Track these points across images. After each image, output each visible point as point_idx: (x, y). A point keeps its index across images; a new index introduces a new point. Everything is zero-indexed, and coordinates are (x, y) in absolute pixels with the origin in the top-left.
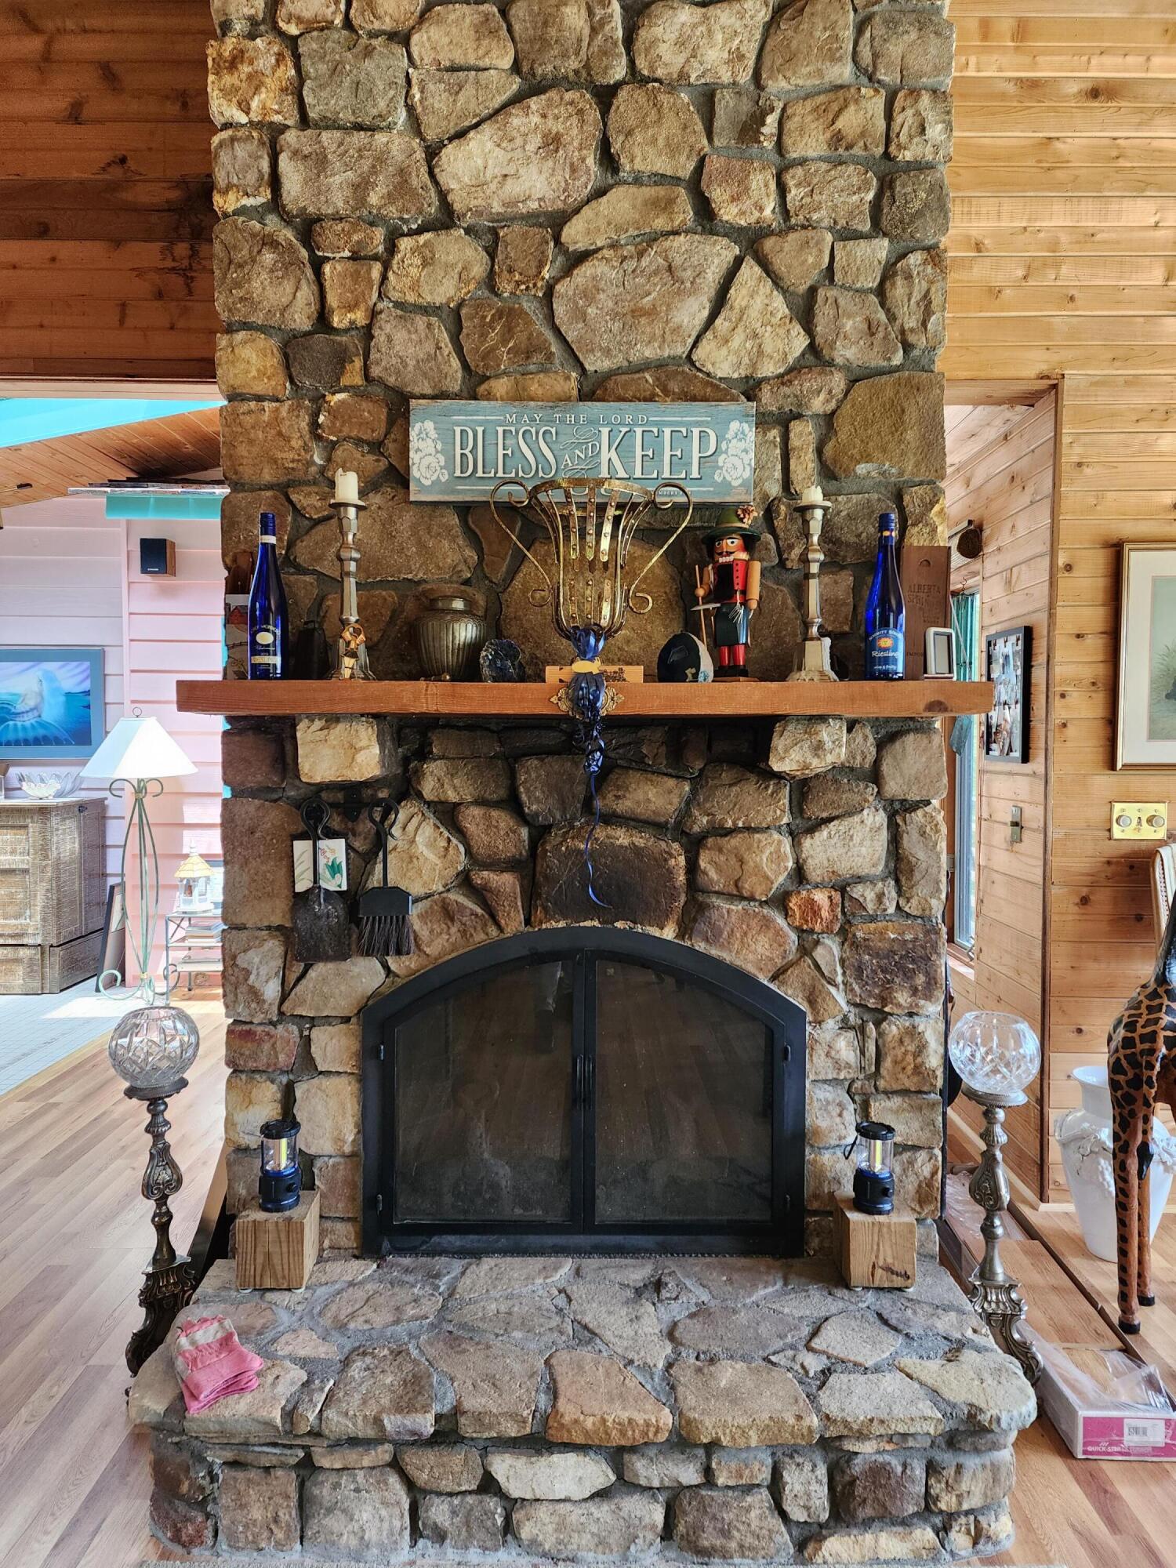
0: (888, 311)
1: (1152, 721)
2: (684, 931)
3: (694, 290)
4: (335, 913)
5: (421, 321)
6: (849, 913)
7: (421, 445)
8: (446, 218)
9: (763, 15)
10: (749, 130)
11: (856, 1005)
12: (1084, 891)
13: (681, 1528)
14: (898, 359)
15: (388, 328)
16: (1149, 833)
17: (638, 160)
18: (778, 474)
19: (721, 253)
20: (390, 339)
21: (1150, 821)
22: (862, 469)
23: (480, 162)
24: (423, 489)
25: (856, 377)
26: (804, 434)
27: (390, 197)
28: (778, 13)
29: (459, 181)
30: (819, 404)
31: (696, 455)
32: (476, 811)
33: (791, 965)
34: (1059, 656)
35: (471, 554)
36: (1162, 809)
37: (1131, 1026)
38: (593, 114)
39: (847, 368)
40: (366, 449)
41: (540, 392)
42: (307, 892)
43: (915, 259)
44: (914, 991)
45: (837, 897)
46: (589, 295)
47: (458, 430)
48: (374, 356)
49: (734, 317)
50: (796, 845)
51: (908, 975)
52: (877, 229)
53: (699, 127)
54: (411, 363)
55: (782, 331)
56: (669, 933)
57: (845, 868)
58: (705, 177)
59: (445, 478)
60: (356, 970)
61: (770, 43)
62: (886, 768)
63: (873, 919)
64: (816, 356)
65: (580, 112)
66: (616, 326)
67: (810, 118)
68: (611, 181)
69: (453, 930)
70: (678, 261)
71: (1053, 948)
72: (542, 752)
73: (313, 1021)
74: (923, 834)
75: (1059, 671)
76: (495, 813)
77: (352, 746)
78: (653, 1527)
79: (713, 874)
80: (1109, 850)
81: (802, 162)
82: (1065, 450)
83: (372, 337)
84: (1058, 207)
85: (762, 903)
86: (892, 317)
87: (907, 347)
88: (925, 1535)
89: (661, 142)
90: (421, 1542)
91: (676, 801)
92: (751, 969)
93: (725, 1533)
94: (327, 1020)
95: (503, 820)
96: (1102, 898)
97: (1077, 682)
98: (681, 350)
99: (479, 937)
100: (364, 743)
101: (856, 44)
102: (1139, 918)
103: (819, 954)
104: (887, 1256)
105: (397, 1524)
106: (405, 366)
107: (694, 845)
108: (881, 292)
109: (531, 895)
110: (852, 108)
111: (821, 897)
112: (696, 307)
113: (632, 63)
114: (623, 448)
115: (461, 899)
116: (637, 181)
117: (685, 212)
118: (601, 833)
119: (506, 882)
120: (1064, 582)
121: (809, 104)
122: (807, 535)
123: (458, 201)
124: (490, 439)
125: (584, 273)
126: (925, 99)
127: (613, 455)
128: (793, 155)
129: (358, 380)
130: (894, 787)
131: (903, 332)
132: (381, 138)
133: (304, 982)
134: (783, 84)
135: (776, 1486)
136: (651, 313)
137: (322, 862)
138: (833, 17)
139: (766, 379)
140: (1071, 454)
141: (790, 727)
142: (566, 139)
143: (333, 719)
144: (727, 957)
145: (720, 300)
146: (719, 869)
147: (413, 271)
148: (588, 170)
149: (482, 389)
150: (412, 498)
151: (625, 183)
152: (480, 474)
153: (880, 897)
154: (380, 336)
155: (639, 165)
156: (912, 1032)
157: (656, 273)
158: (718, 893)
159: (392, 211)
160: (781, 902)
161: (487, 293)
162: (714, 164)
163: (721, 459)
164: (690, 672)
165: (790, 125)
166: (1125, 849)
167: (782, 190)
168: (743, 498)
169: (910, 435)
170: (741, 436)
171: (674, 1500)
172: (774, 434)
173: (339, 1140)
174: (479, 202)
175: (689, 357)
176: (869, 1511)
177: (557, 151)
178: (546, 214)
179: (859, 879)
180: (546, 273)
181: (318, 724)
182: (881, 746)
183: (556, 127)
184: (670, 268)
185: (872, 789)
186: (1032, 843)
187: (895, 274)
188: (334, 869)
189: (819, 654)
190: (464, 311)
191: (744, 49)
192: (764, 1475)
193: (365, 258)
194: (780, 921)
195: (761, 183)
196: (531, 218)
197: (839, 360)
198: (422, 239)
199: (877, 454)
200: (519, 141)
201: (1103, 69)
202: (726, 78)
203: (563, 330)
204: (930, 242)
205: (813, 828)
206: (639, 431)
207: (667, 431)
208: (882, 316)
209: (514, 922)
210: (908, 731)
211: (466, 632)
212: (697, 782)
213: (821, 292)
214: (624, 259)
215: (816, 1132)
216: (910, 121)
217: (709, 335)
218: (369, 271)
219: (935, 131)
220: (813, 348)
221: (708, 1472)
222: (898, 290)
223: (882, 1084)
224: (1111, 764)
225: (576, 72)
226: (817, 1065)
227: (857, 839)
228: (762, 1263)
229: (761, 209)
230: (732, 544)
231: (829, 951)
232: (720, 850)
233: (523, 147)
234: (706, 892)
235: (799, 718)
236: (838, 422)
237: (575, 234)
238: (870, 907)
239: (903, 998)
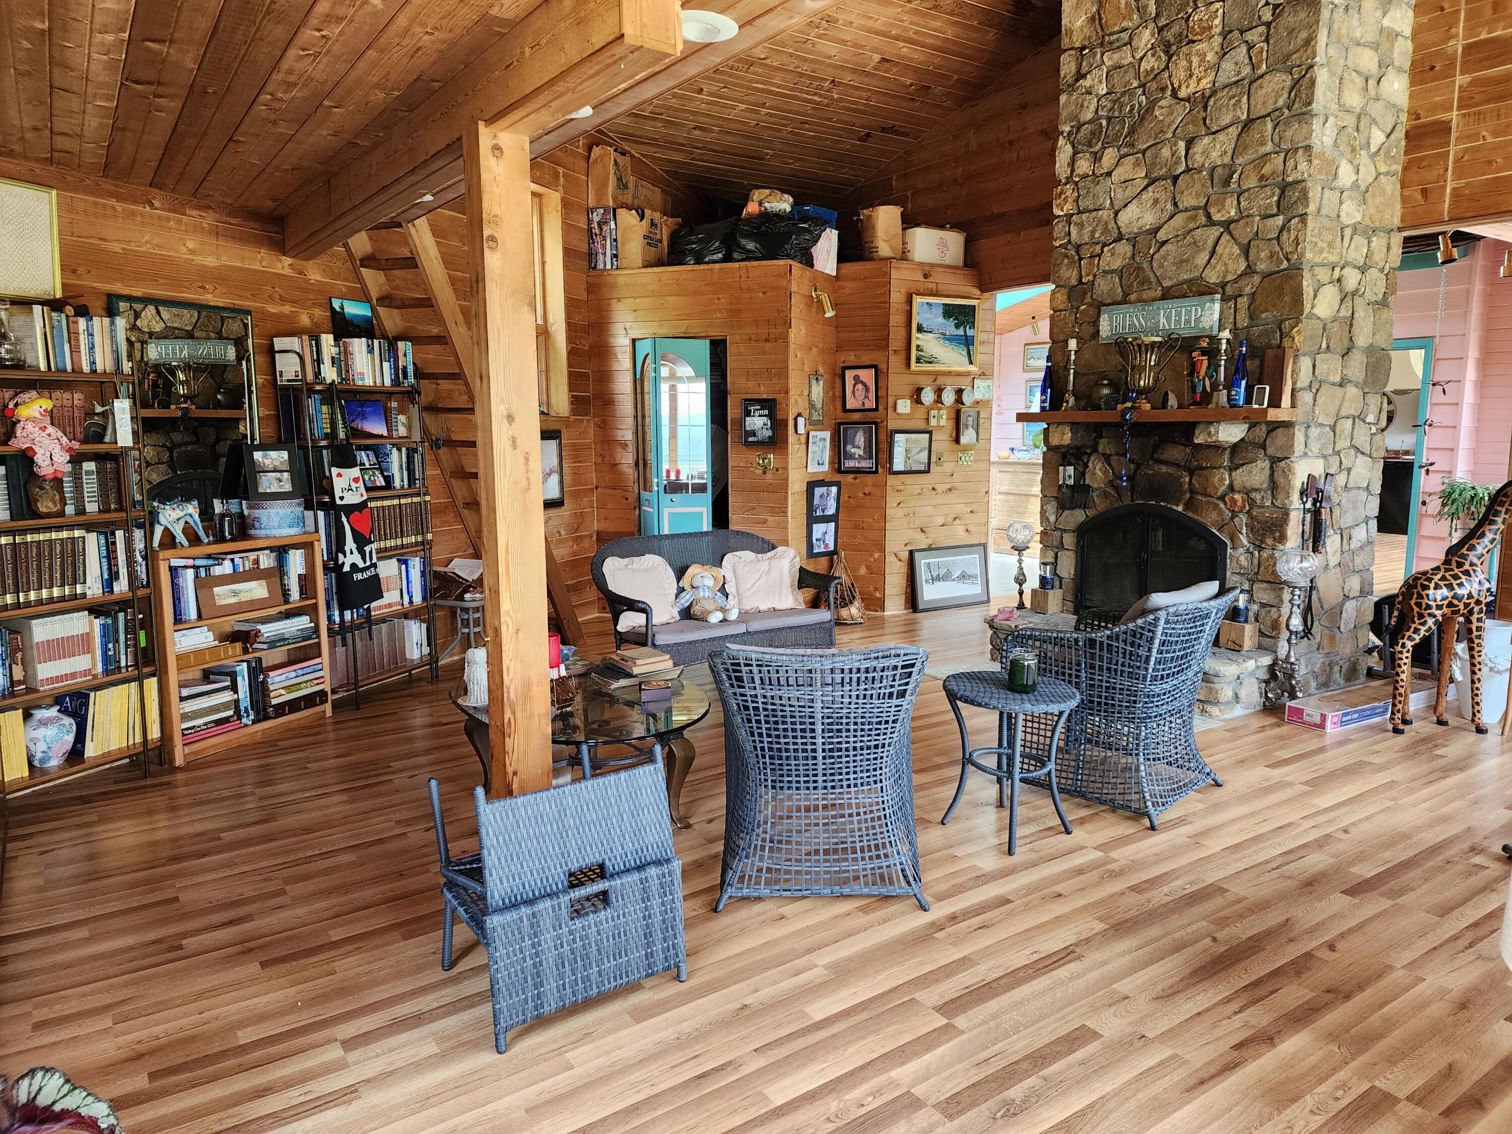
0: (1280, 246)
2: (1186, 508)
3: (1204, 249)
4: (1070, 493)
5: (1110, 276)
6: (1250, 504)
7: (1103, 323)
8: (1120, 237)
10: (1227, 181)
11: (1251, 543)
14: (1284, 266)
15: (1099, 280)
17: (1186, 202)
18: (1232, 320)
19: (1214, 234)
20: (1099, 284)
22: (1265, 315)
23: (1131, 215)
24: (1103, 338)
25: (1265, 276)
26: (1243, 302)
27: (1102, 234)
28: (1242, 130)
29: (1124, 223)
30: (1249, 289)
31: (1193, 318)
32: (1115, 458)
33: (1225, 525)
38: (1171, 188)
39: (1261, 273)
40: (1091, 325)
41: (1147, 298)
42: (1062, 484)
43: (1293, 222)
44: (1275, 539)
45: (1245, 497)
46: (1165, 257)
47: (1115, 316)
48: (1094, 291)
49: (1218, 258)
50: (1230, 474)
51: (1273, 533)
52: (1279, 212)
53: (1209, 184)
54: (1106, 292)
55: (1236, 261)
56: (1181, 509)
57: (1250, 485)
58: (1209, 204)
59: (1109, 334)
60: (1077, 513)
61: (1239, 144)
62: (1269, 443)
63: (1260, 507)
64: (1250, 270)
65: (1166, 188)
66: (1175, 268)
67: (1252, 171)
68: (1176, 212)
69: (1107, 501)
70: (1198, 239)
72: (1139, 436)
73: (1064, 531)
74: (1284, 472)
76: (1122, 459)
77: (1063, 433)
79: (1198, 485)
81: (1248, 190)
83: (1094, 284)
85: (1216, 499)
86: (1282, 248)
87: (1288, 260)
89: (1194, 194)
91: (1184, 455)
92: (1209, 525)
94: (1068, 531)
95: (1124, 461)
98: (1198, 274)
99: (1116, 504)
100: (1067, 432)
101: (1273, 136)
103: (1237, 521)
106: (1104, 294)
107: (1192, 473)
108: (1278, 238)
109: (1133, 490)
110: (1269, 163)
111: (1237, 497)
112: (1204, 256)
113: (1186, 164)
114: (1168, 318)
115: (1110, 490)
116: (1185, 210)
117: (1202, 219)
118: (1157, 467)
119: (1125, 485)
121: (1252, 166)
123: (1124, 230)
124: (1125, 319)
125: (1164, 249)
126: (1301, 152)
127: (1164, 321)
128: (1244, 188)
129: (1089, 300)
130: (1273, 451)
131: (1287, 254)
132: (1101, 213)
133: (1062, 516)
134: (1242, 160)
136: (1187, 261)
137: (1067, 474)
139: (1229, 282)
141: (1202, 426)
142: (1160, 200)
144: (1200, 520)
145: (1213, 252)
146: (1201, 484)
147: (1108, 258)
148: (1167, 210)
149: (1127, 299)
150: (1099, 343)
151: (1181, 212)
152: (1120, 332)
153: (1265, 498)
155: (1185, 204)
156: (1273, 556)
157: (1189, 245)
158: (1201, 494)
159: (1103, 238)
160: (1223, 498)
161: (1132, 262)
162: (1213, 198)
165: (1243, 176)
167: (1239, 203)
169: (1286, 298)
170: (1214, 308)
172: (1231, 303)
173: (1069, 572)
174: (1130, 229)
175: (1200, 276)
177: (1157, 205)
178: (1152, 229)
179: (1256, 490)
180: (1151, 252)
182: (1268, 433)
183: (1158, 195)
184: (1195, 242)
185: (1263, 451)
187: (1285, 230)
188: (1070, 477)
190: (1124, 270)
191: (1228, 149)
193: (1094, 256)
194: (1222, 506)
195: (1231, 202)
196: (1147, 232)
197: (1258, 270)
198: (1112, 246)
199: (1271, 308)
200: (1144, 204)
202: (1220, 162)
203: (1156, 272)
204: (1301, 213)
205: (1238, 467)
208: (1277, 248)
209: (1127, 500)
210: (1279, 428)
212: (1194, 448)
213: (1253, 242)
214: (1178, 241)
216: (1291, 164)
217: (1208, 267)
218: (1095, 261)
219: (1303, 166)
220: (1249, 266)
222: (1285, 236)
223: (1259, 577)
225: (1166, 173)
226: (1233, 567)
227: (1256, 473)
229: (1230, 213)
230: (1196, 354)
231: (1241, 520)
232: (1202, 476)
233: (1145, 206)
234: (1196, 492)
235: (1202, 422)
236: (1257, 296)
237: (1161, 235)
238: (1258, 502)
239: (1269, 541)
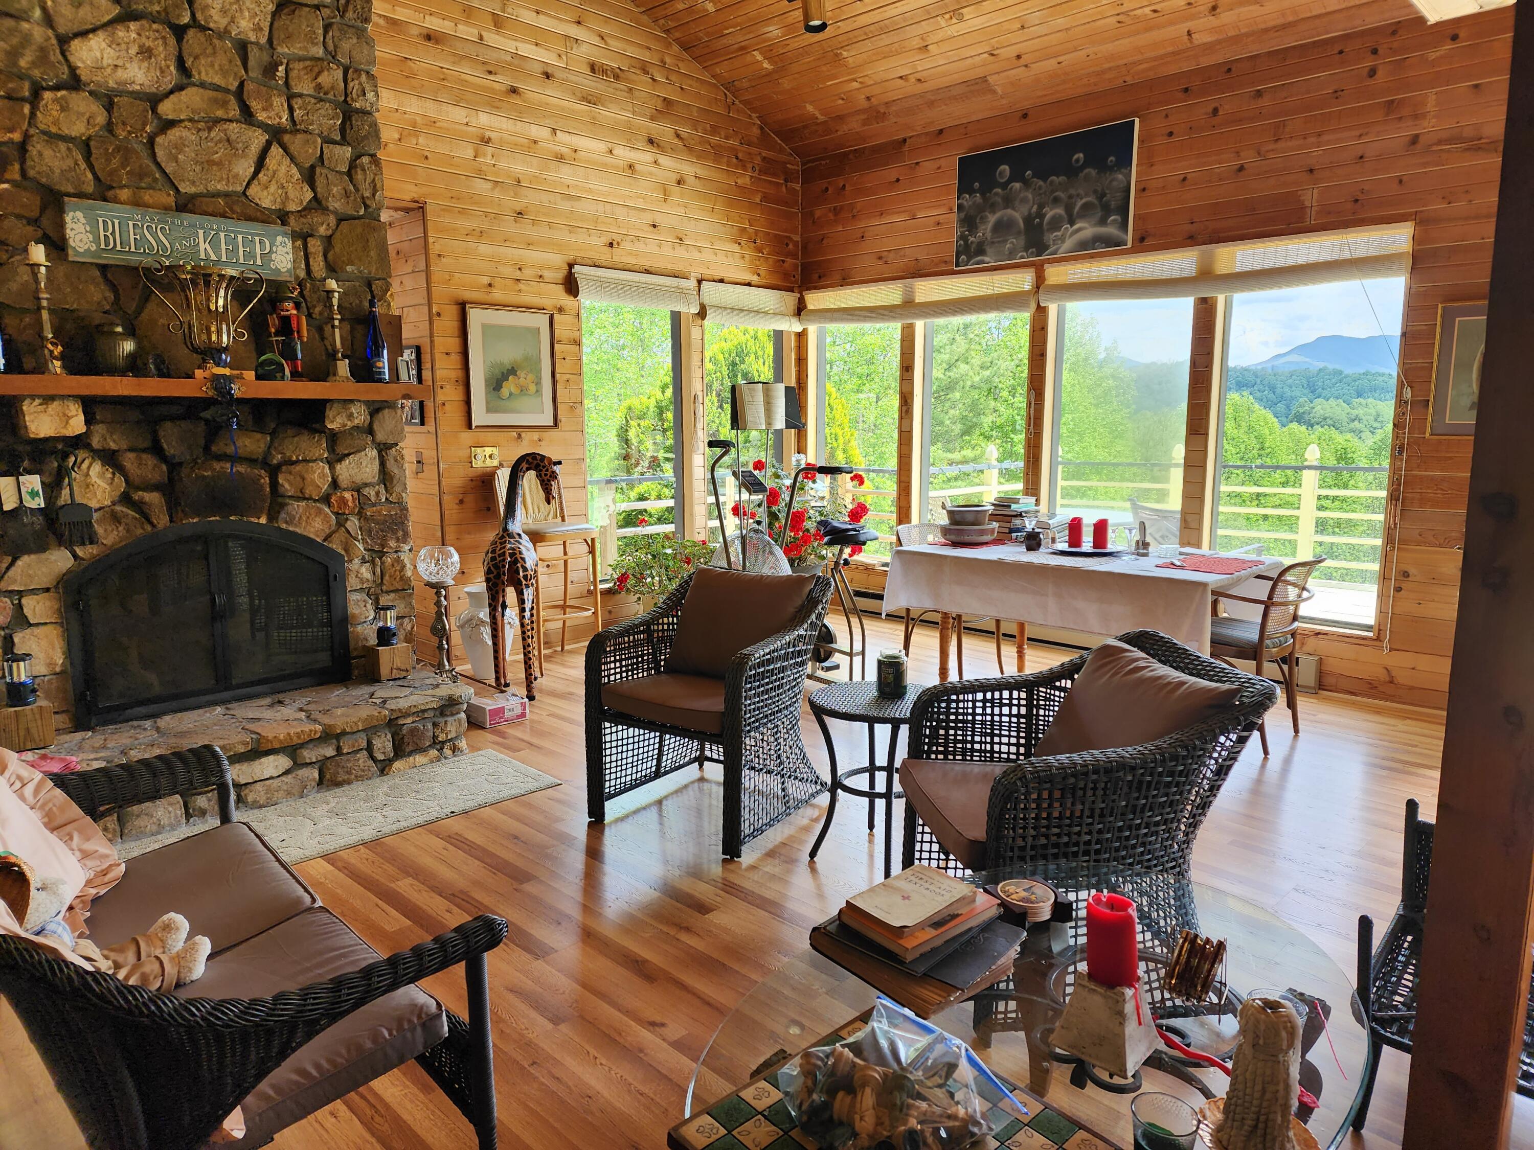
0: (354, 186)
1: (487, 403)
2: (271, 519)
3: (244, 155)
4: (39, 520)
5: (63, 146)
6: (363, 502)
7: (74, 226)
8: (74, 83)
9: (271, 7)
10: (270, 70)
11: (369, 550)
12: (461, 496)
13: (328, 776)
14: (362, 212)
15: (39, 147)
16: (489, 463)
17: (203, 74)
18: (303, 266)
19: (258, 138)
20: (40, 154)
21: (490, 457)
22: (349, 268)
23: (98, 55)
24: (77, 253)
25: (342, 219)
26: (315, 246)
27: (33, 64)
28: (280, 8)
29: (83, 62)
30: (322, 230)
31: (258, 252)
32: (131, 455)
33: (334, 532)
34: (438, 365)
35: (111, 296)
36: (495, 451)
37: (494, 552)
38: (172, 41)
39: (335, 212)
40: (24, 222)
41: (151, 201)
42: (13, 510)
43: (365, 160)
44: (398, 540)
45: (356, 495)
46: (179, 147)
47: (100, 220)
48: (29, 163)
49: (270, 173)
50: (332, 468)
51: (395, 532)
52: (344, 141)
53: (239, 63)
54: (58, 171)
55: (298, 187)
56: (263, 520)
57: (358, 479)
58: (245, 93)
59: (94, 248)
60: (53, 558)
61: (276, 25)
62: (376, 427)
63: (374, 505)
64: (317, 204)
65: (164, 38)
66: (198, 168)
67: (302, 73)
68: (185, 81)
69: (121, 528)
70: (233, 137)
71: (447, 529)
72: (173, 418)
73: (21, 594)
74: (396, 460)
75: (438, 374)
76: (144, 456)
77: (65, 415)
78: (314, 779)
79: (287, 486)
80: (471, 473)
81: (300, 95)
82: (431, 246)
83: (26, 151)
84: (414, 100)
85: (315, 501)
86: (357, 190)
87: (366, 207)
88: (434, 753)
89: (217, 67)
90: (192, 820)
91: (262, 446)
92: (312, 536)
93: (349, 773)
94: (33, 592)
95: (150, 460)
96: (470, 499)
97: (448, 380)
98: (240, 189)
99: (139, 531)
100: (74, 413)
101: (324, 38)
102: (488, 509)
103: (349, 525)
104: (398, 663)
105: (179, 812)
106: (53, 173)
107: (274, 471)
108: (349, 174)
109: (173, 505)
110: (326, 73)
111: (347, 495)
112: (246, 165)
113: (193, 15)
114: (214, 243)
115: (124, 509)
116: (202, 85)
117: (234, 111)
118: (217, 466)
119: (153, 498)
120: (437, 322)
121: (301, 65)
122: (332, 306)
123: (84, 76)
124: (124, 228)
125: (174, 134)
126: (364, 77)
127: (207, 246)
128: (296, 90)
129: (17, 177)
130: (380, 436)
131: (363, 198)
132: (25, 26)
133: (13, 569)
134: (286, 50)
135: (370, 748)
136: (219, 164)
137: (23, 490)
138: (312, 21)
139: (292, 212)
140: (434, 249)
141: (335, 405)
142: (155, 52)
143: (48, 399)
144: (298, 530)
145: (260, 164)
146: (291, 484)
147: (55, 113)
148: (171, 74)
149: (110, 194)
150: (70, 259)
151: (194, 85)
152: (119, 248)
153: (378, 493)
154: (33, 151)
155: (204, 77)
156: (398, 560)
157: (220, 141)
158: (291, 497)
159: (36, 73)
160: (326, 499)
161: (106, 134)
162: (250, 87)
163: (273, 256)
164: (279, 375)
165: (293, 74)
166: (480, 472)
167: (291, 109)
168: (289, 279)
169: (372, 253)
170: (283, 244)
171: (322, 765)
172: (299, 243)
173: (51, 664)
174: (99, 78)
175: (244, 193)
176: (411, 748)
177: (150, 58)
178: (146, 94)
179: (366, 485)
180: (148, 129)
181: (37, 401)
182: (372, 415)
183: (149, 43)
184: (228, 140)
185: (370, 438)
186: (430, 472)
187: (356, 167)
188: (33, 494)
189: (343, 367)
190: (92, 143)
191: (262, 25)
192: (364, 744)
193: (17, 99)
194: (327, 510)
195: (279, 103)
196: (136, 95)
197: (331, 208)
198: (60, 94)
199: (356, 261)
200: (123, 46)
201: (434, 24)
202: (253, 38)
203: (163, 165)
204: (372, 152)
205: (340, 459)
206: (222, 235)
207: (240, 237)
208: (352, 187)
209: (162, 520)
210: (384, 408)
211: (128, 346)
212: (273, 434)
213: (318, 170)
214: (199, 130)
215: (354, 616)
216: (357, 87)
217: (255, 182)
218: (22, 110)
219: (370, 95)
220: (315, 198)
221: (339, 749)
222: (359, 176)
223: (384, 588)
224: (469, 426)
225: (158, 12)
226: (352, 582)
227: (364, 464)
228: (331, 686)
229: (280, 118)
230: (289, 305)
231: (353, 524)
232: (290, 473)
233: (127, 50)
234: (283, 496)
235: (339, 401)
236: (336, 241)
237: (167, 108)
238: (373, 499)
239: (392, 543)
